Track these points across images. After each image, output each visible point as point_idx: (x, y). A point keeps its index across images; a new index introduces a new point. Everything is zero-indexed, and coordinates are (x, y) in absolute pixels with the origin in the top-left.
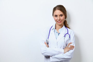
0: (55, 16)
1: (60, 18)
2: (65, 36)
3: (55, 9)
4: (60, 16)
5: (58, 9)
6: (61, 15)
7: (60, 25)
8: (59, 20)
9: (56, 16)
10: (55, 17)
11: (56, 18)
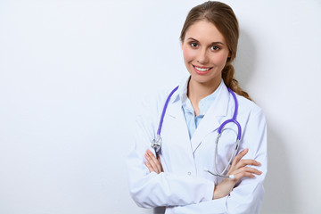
0: (190, 43)
1: (206, 57)
2: (220, 130)
3: (194, 15)
4: (209, 46)
5: (209, 20)
6: (216, 46)
7: (203, 84)
8: (204, 63)
9: (195, 43)
10: (188, 47)
11: (192, 52)
